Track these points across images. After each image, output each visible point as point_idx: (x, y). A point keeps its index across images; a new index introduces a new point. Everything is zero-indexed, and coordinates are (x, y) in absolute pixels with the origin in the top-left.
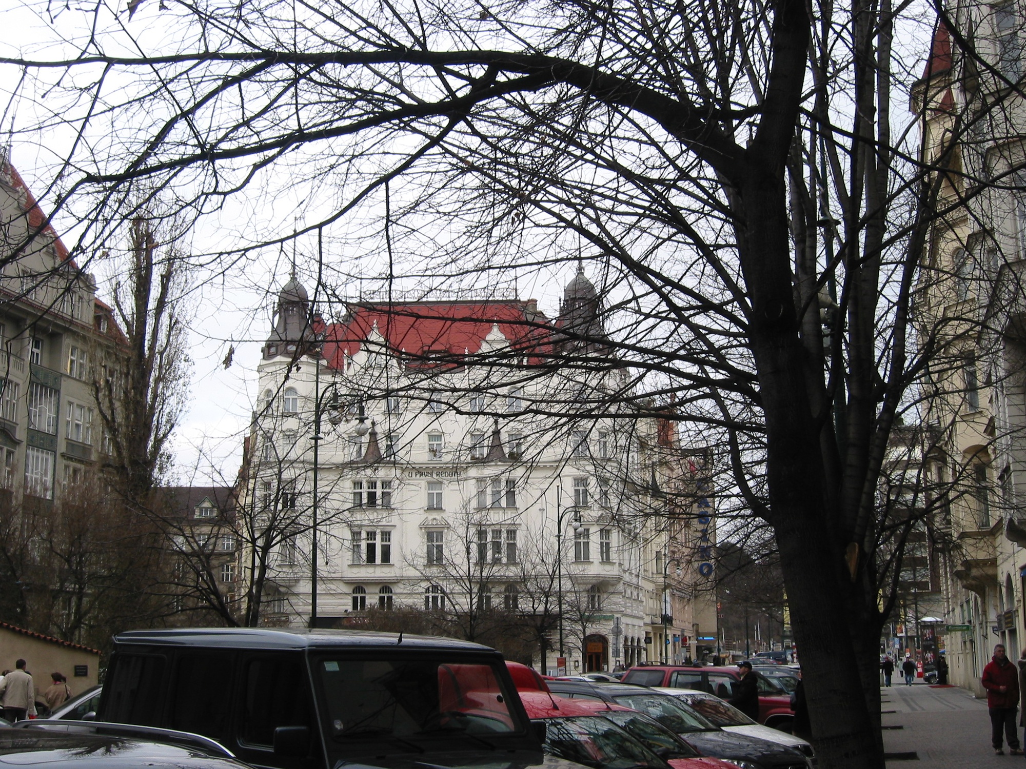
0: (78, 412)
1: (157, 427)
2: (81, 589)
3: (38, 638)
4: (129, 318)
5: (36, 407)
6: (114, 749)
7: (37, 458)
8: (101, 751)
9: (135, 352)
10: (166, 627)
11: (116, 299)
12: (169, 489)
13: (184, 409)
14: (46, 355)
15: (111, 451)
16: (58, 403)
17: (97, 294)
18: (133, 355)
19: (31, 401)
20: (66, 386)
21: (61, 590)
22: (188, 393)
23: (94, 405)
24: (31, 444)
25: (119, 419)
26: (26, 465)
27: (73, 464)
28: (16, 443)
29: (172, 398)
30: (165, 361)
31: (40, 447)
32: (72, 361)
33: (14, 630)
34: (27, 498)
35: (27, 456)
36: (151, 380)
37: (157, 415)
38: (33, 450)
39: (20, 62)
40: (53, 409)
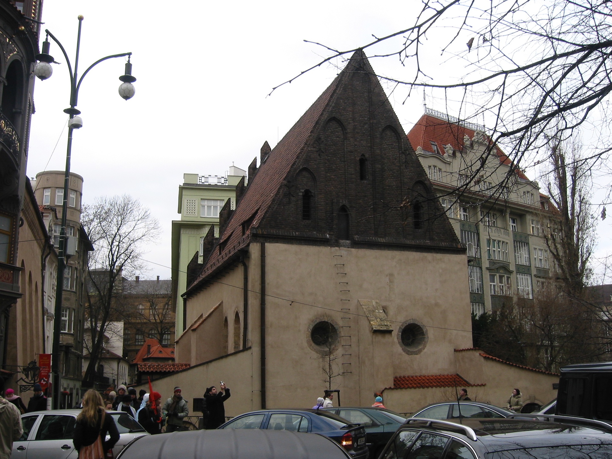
0: (540, 252)
1: (581, 255)
2: (552, 343)
3: (532, 370)
4: (558, 200)
5: (518, 253)
6: (573, 430)
7: (522, 278)
8: (567, 430)
9: (564, 217)
10: (600, 361)
11: (550, 192)
12: (593, 287)
13: (595, 244)
14: (519, 227)
15: (559, 271)
16: (529, 249)
17: (541, 191)
18: (563, 219)
19: (515, 250)
20: (531, 240)
21: (542, 345)
22: (596, 235)
23: (547, 249)
24: (518, 272)
25: (561, 254)
26: (517, 282)
27: (541, 280)
28: (511, 272)
29: (587, 239)
30: (580, 220)
31: (523, 273)
32: (533, 227)
33: (519, 367)
34: (519, 299)
35: (517, 278)
36: (575, 231)
37: (580, 249)
38: (520, 275)
39: (463, 85)
40: (527, 253)
